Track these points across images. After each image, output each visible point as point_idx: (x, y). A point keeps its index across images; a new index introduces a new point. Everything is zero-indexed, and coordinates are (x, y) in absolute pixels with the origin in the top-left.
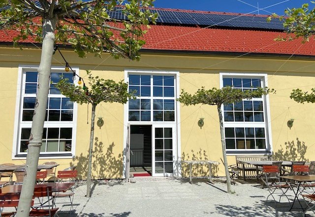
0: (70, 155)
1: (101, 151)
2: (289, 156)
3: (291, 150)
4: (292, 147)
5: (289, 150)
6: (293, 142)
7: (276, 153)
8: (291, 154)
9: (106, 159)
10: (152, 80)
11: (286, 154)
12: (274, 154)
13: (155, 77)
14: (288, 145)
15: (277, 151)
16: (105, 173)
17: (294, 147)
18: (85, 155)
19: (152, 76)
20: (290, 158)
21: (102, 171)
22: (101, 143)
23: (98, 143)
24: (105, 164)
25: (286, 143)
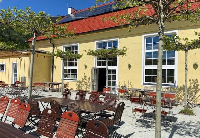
0: (76, 80)
1: (86, 79)
2: (192, 90)
3: (194, 85)
4: (195, 83)
5: (192, 85)
6: (197, 79)
7: (180, 87)
8: (194, 88)
9: (88, 83)
10: (107, 44)
11: (190, 88)
12: (179, 87)
13: (109, 43)
14: (192, 82)
15: (181, 85)
16: (87, 89)
17: (197, 83)
18: (81, 80)
19: (107, 43)
20: (193, 91)
21: (86, 88)
22: (86, 76)
23: (85, 76)
24: (87, 85)
25: (190, 80)
